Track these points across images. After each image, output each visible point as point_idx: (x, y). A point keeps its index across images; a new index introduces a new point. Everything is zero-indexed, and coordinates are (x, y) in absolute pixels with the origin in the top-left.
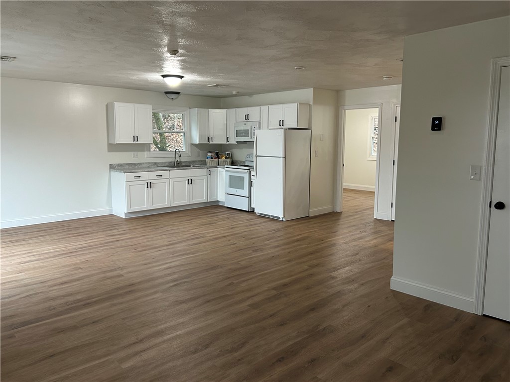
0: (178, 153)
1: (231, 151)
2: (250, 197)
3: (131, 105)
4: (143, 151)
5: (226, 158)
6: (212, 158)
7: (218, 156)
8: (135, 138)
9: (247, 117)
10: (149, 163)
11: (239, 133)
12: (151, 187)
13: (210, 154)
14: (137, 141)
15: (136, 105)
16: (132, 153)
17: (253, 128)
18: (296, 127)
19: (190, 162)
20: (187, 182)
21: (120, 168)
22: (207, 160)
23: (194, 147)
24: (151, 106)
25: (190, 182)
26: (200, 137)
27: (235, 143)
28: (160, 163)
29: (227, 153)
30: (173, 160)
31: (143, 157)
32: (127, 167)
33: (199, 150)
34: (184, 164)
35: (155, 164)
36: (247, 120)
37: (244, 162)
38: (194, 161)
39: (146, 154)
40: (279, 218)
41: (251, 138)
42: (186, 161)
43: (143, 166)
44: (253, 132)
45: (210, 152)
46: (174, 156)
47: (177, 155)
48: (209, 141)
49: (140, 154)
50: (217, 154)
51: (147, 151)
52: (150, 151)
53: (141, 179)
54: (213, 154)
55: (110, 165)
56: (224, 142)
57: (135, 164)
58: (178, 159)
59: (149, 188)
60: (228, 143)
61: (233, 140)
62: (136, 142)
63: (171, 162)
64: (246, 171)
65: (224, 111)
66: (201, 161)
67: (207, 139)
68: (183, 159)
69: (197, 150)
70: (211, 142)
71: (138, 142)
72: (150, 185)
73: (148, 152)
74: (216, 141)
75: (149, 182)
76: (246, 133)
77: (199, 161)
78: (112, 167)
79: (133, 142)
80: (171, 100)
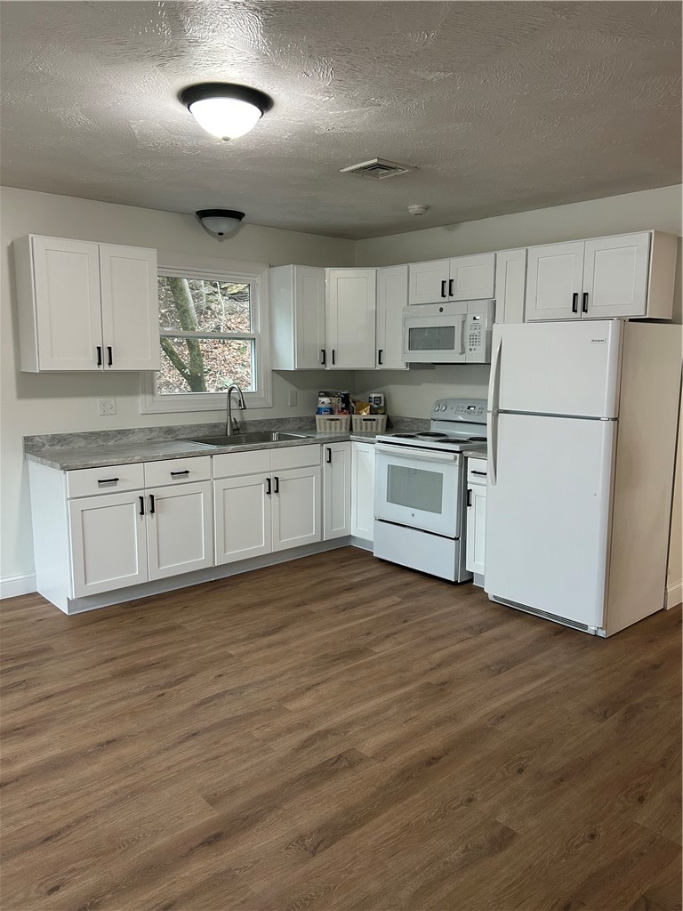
0: (237, 397)
1: (383, 389)
2: (461, 539)
3: (89, 247)
4: (132, 392)
5: (373, 411)
6: (332, 413)
7: (348, 405)
8: (104, 354)
9: (448, 288)
10: (151, 430)
11: (418, 338)
12: (152, 511)
13: (326, 400)
14: (110, 363)
15: (104, 246)
16: (98, 401)
17: (470, 320)
18: (640, 313)
19: (269, 422)
20: (264, 488)
21: (58, 448)
22: (318, 417)
23: (279, 379)
24: (154, 252)
25: (273, 486)
26: (301, 348)
27: (403, 367)
28: (184, 428)
29: (373, 395)
30: (222, 418)
31: (132, 413)
32: (82, 443)
33: (294, 389)
34: (252, 430)
35: (169, 431)
36: (448, 298)
37: (427, 422)
38: (281, 421)
39: (141, 403)
40: (585, 627)
41: (463, 352)
42: (260, 422)
43: (133, 438)
44: (468, 332)
45: (327, 395)
46: (225, 406)
47: (234, 405)
48: (324, 363)
49: (123, 402)
50: (346, 399)
51: (144, 392)
52: (153, 393)
53: (119, 486)
54: (335, 400)
55: (26, 439)
56: (368, 363)
57: (105, 435)
58: (236, 416)
59: (147, 516)
60: (379, 367)
61: (397, 359)
62: (107, 368)
63: (216, 426)
64: (451, 456)
65: (369, 273)
66: (301, 419)
67: (319, 357)
68: (250, 416)
69: (287, 388)
70: (329, 366)
71: (113, 368)
72: (148, 505)
73: (149, 397)
74: (344, 363)
75: (146, 494)
76: (443, 337)
77: (295, 419)
78: (32, 447)
79: (95, 368)
80: (215, 241)
